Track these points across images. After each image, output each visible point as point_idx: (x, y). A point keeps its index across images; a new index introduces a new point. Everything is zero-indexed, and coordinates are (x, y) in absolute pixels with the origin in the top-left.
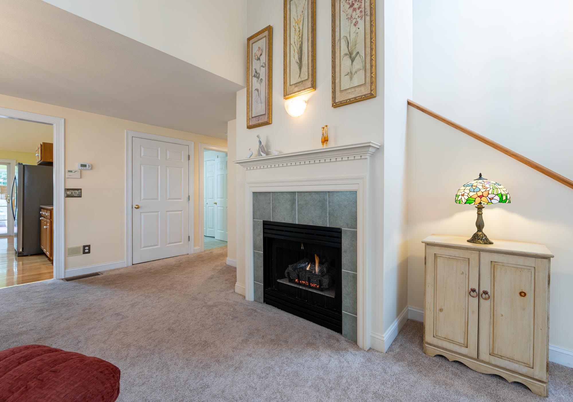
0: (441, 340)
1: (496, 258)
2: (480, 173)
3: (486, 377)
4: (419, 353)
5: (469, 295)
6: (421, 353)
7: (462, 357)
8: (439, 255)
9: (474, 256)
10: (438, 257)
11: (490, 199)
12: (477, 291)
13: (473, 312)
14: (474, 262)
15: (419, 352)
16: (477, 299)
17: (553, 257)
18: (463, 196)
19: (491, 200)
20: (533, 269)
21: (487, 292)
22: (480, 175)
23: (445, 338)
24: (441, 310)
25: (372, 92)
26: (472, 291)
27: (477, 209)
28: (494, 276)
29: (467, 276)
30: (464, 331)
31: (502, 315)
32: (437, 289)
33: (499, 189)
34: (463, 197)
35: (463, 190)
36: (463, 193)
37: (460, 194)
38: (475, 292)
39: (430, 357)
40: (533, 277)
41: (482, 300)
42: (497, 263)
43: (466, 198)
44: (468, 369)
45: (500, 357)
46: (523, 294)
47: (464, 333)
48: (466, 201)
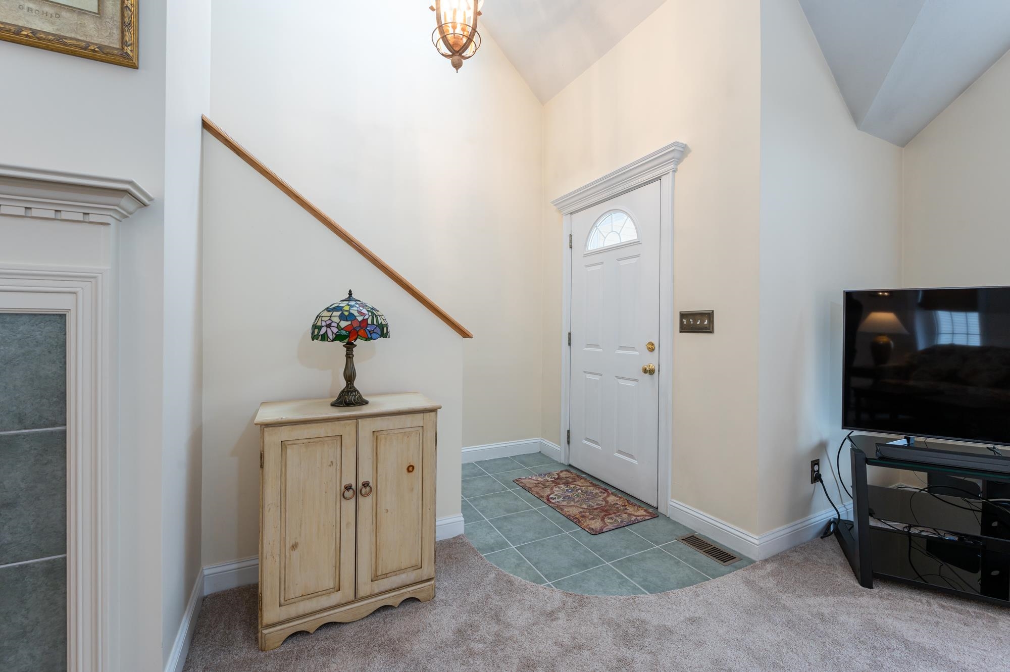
0: (295, 603)
1: (379, 424)
2: (350, 290)
3: (368, 622)
4: (251, 659)
5: (342, 498)
6: (254, 657)
7: (332, 612)
8: (290, 443)
9: (347, 430)
10: (287, 446)
11: (369, 332)
12: (354, 487)
13: (348, 524)
14: (349, 441)
15: (250, 656)
16: (353, 500)
17: (440, 408)
18: (330, 327)
19: (371, 334)
20: (420, 429)
21: (367, 482)
22: (350, 293)
23: (302, 596)
24: (294, 547)
25: (128, 50)
26: (347, 490)
27: (346, 349)
28: (377, 454)
29: (338, 468)
30: (334, 565)
31: (387, 511)
32: (285, 509)
33: (378, 317)
34: (328, 329)
35: (329, 318)
36: (328, 322)
37: (324, 324)
38: (351, 490)
39: (275, 650)
40: (421, 441)
41: (360, 499)
42: (380, 433)
43: (335, 330)
44: (342, 626)
45: (385, 576)
46: (411, 469)
47: (334, 568)
48: (334, 336)
